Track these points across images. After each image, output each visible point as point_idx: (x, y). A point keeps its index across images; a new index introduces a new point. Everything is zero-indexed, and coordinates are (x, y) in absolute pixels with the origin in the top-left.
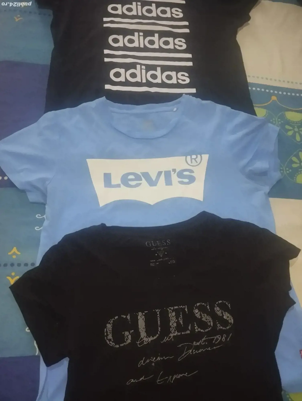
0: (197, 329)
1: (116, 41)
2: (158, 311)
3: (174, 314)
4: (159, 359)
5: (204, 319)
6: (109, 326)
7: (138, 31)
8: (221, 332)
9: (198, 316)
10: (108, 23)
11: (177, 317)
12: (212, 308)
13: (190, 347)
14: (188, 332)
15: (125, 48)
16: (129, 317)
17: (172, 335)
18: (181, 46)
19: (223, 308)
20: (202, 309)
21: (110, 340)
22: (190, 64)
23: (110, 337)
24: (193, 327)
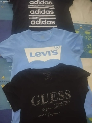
0: (60, 99)
1: (32, 12)
2: (48, 94)
3: (52, 95)
4: (48, 109)
5: (62, 96)
6: (33, 99)
7: (39, 9)
8: (67, 100)
9: (60, 95)
10: (30, 7)
11: (53, 95)
12: (64, 92)
13: (57, 105)
14: (57, 100)
15: (35, 14)
16: (39, 96)
17: (52, 101)
18: (52, 13)
19: (67, 92)
20: (61, 93)
21: (33, 103)
22: (55, 18)
23: (33, 102)
24: (58, 98)
